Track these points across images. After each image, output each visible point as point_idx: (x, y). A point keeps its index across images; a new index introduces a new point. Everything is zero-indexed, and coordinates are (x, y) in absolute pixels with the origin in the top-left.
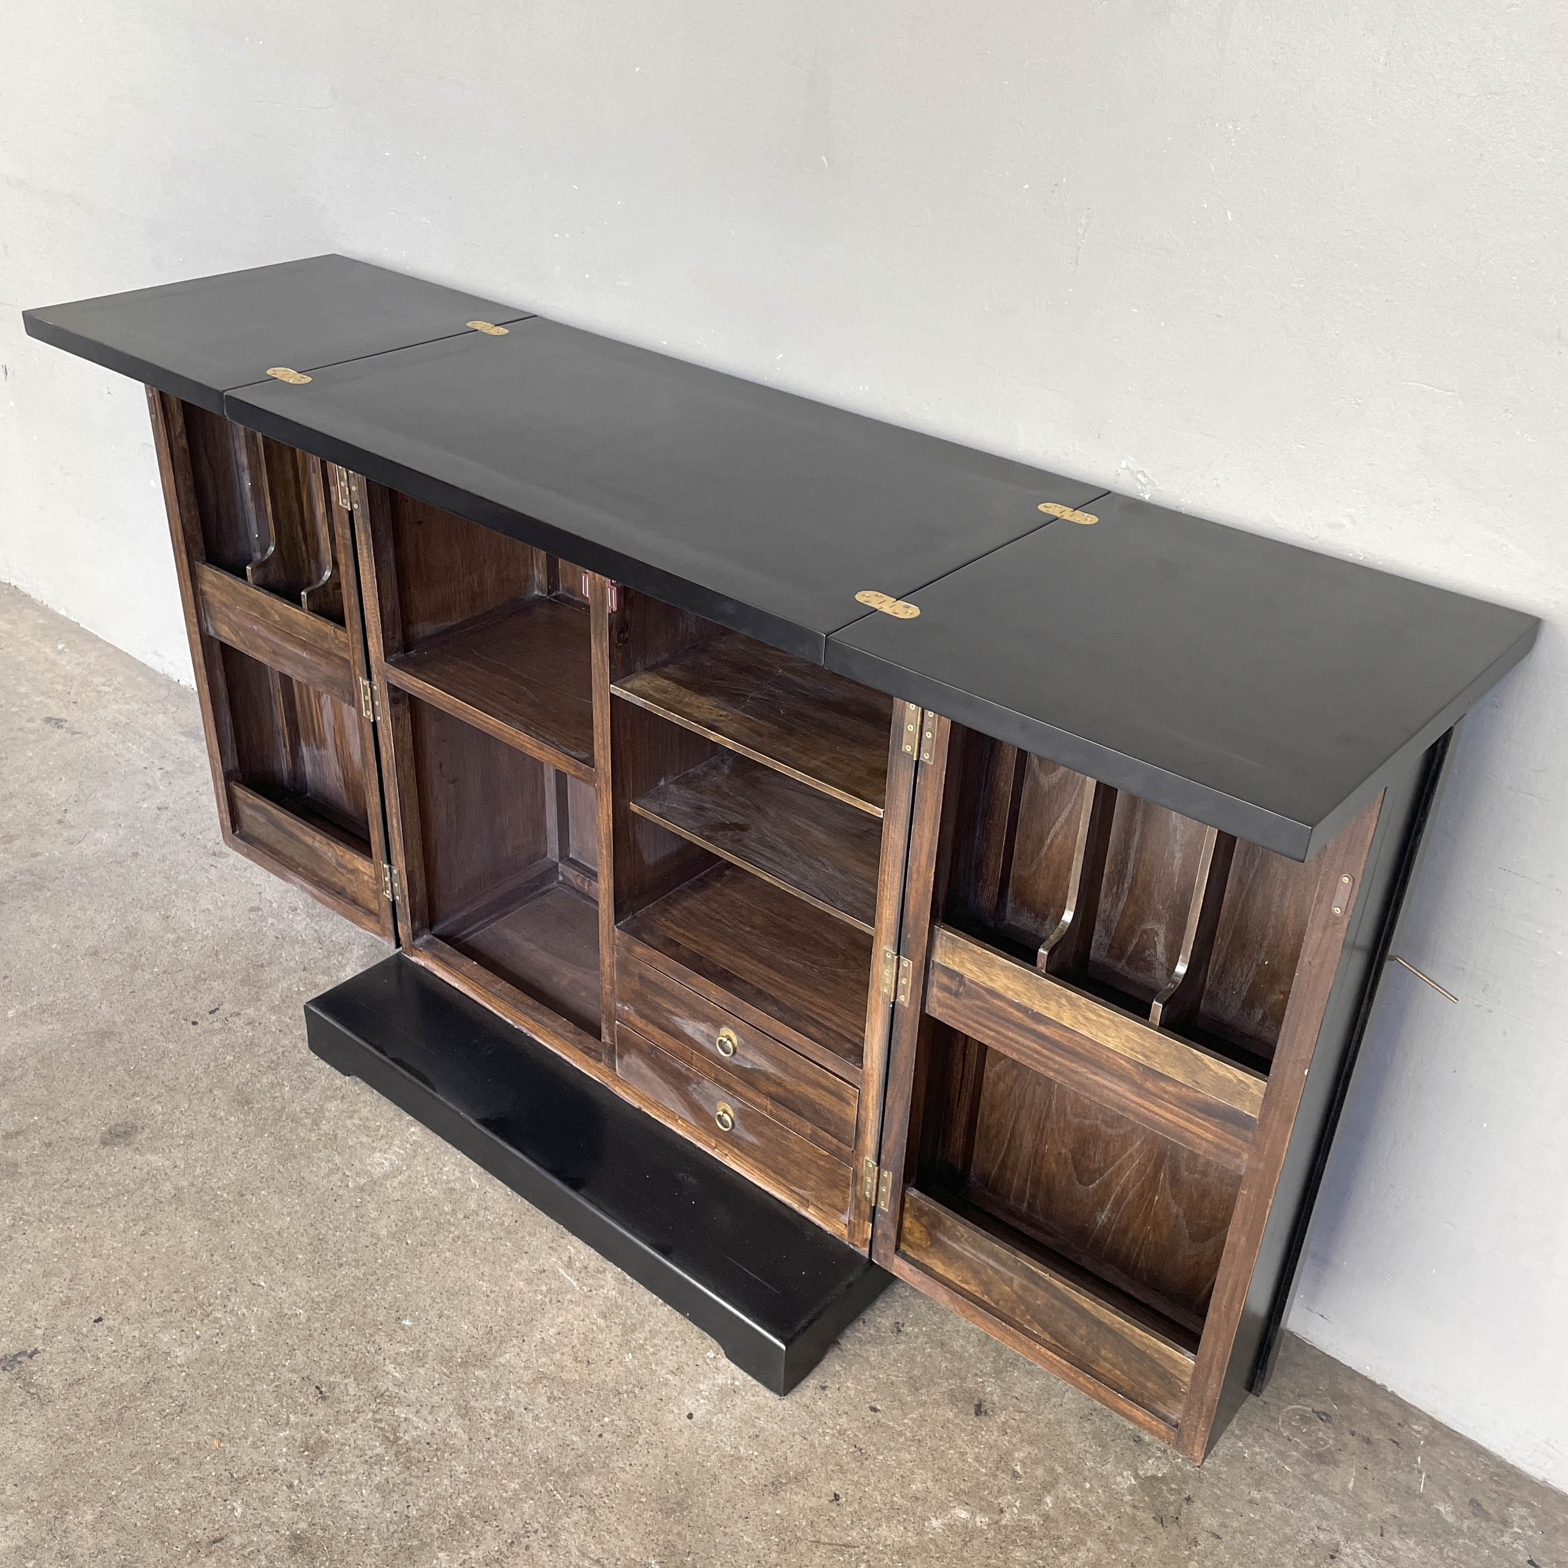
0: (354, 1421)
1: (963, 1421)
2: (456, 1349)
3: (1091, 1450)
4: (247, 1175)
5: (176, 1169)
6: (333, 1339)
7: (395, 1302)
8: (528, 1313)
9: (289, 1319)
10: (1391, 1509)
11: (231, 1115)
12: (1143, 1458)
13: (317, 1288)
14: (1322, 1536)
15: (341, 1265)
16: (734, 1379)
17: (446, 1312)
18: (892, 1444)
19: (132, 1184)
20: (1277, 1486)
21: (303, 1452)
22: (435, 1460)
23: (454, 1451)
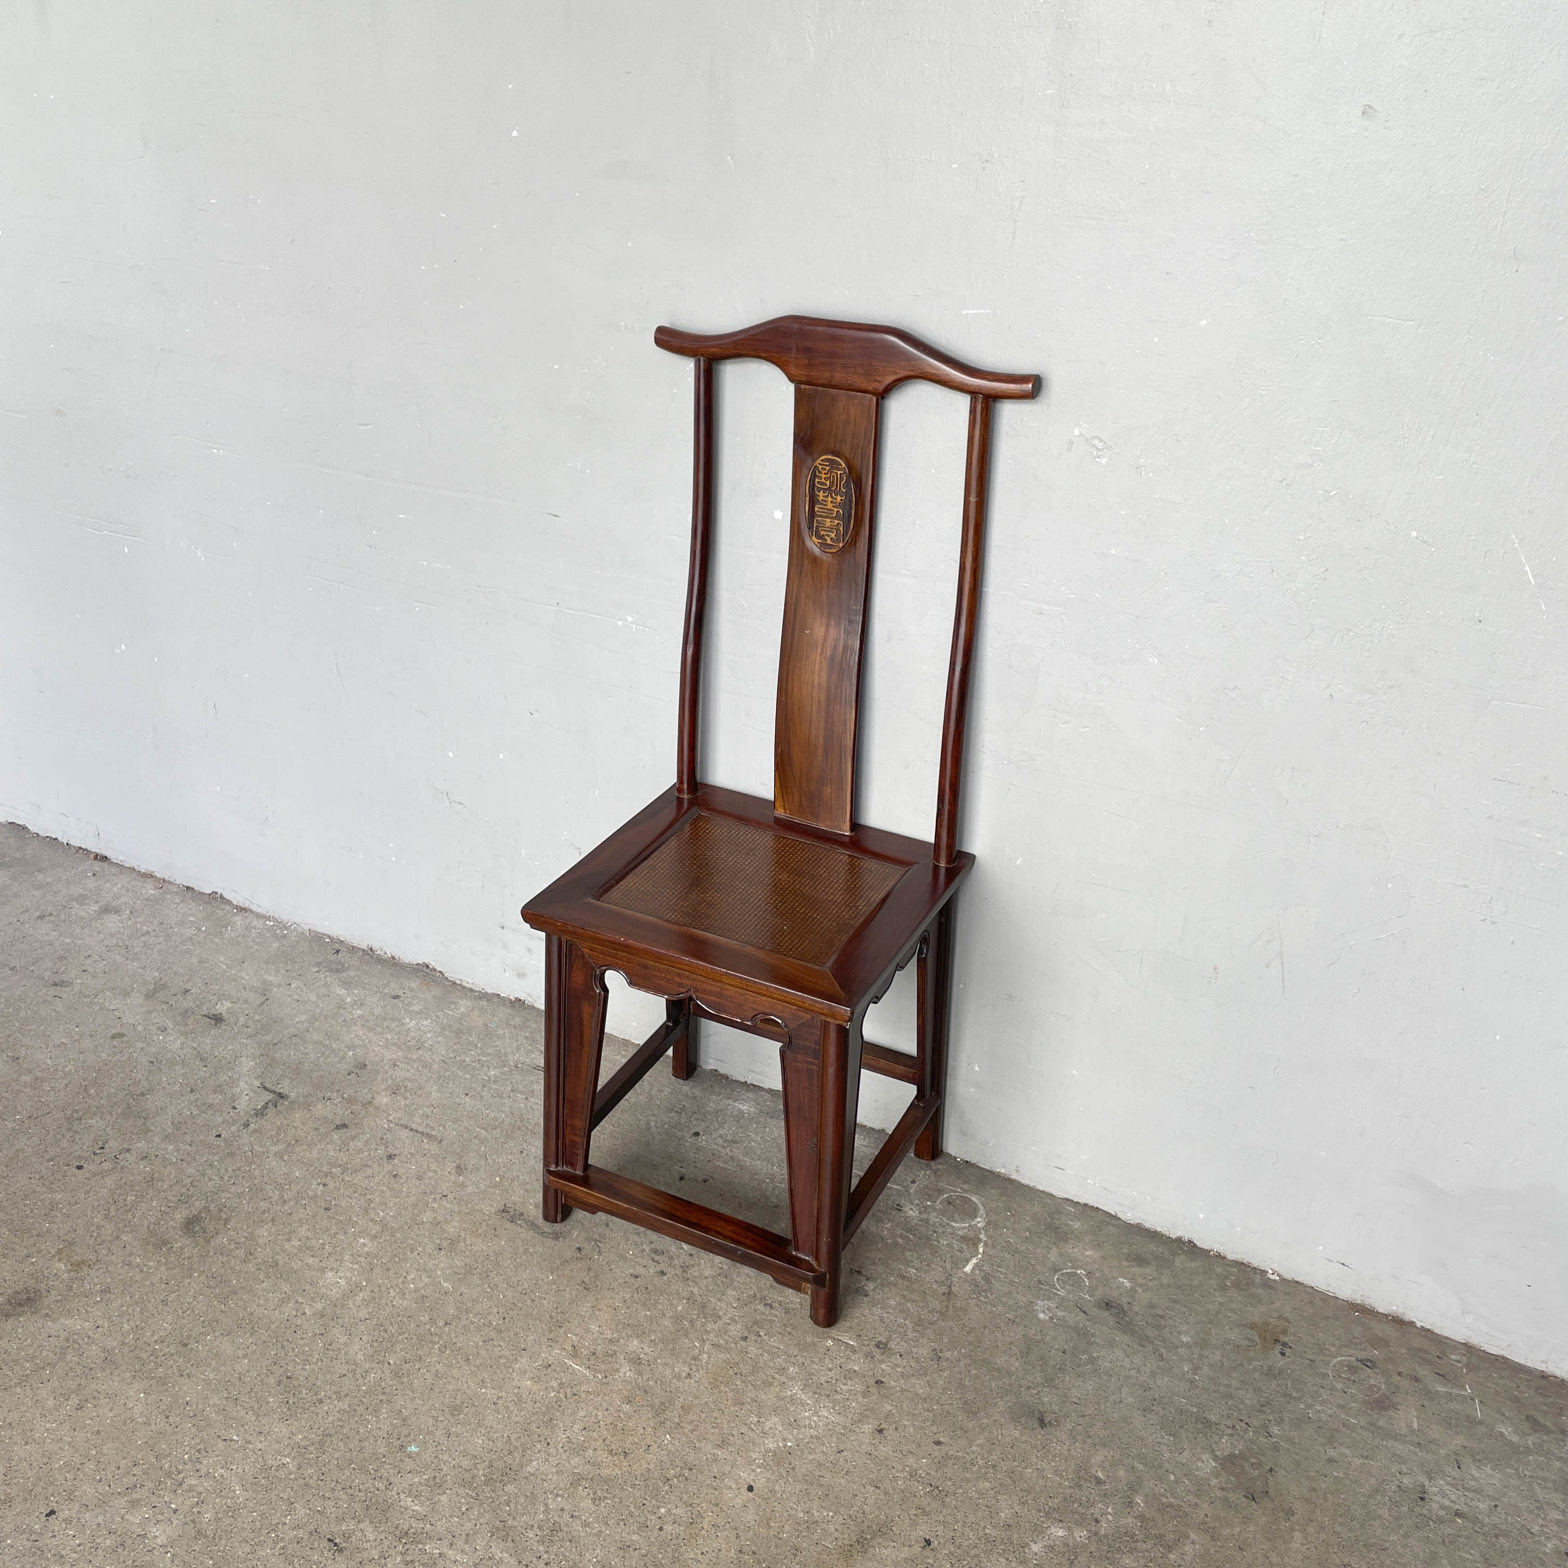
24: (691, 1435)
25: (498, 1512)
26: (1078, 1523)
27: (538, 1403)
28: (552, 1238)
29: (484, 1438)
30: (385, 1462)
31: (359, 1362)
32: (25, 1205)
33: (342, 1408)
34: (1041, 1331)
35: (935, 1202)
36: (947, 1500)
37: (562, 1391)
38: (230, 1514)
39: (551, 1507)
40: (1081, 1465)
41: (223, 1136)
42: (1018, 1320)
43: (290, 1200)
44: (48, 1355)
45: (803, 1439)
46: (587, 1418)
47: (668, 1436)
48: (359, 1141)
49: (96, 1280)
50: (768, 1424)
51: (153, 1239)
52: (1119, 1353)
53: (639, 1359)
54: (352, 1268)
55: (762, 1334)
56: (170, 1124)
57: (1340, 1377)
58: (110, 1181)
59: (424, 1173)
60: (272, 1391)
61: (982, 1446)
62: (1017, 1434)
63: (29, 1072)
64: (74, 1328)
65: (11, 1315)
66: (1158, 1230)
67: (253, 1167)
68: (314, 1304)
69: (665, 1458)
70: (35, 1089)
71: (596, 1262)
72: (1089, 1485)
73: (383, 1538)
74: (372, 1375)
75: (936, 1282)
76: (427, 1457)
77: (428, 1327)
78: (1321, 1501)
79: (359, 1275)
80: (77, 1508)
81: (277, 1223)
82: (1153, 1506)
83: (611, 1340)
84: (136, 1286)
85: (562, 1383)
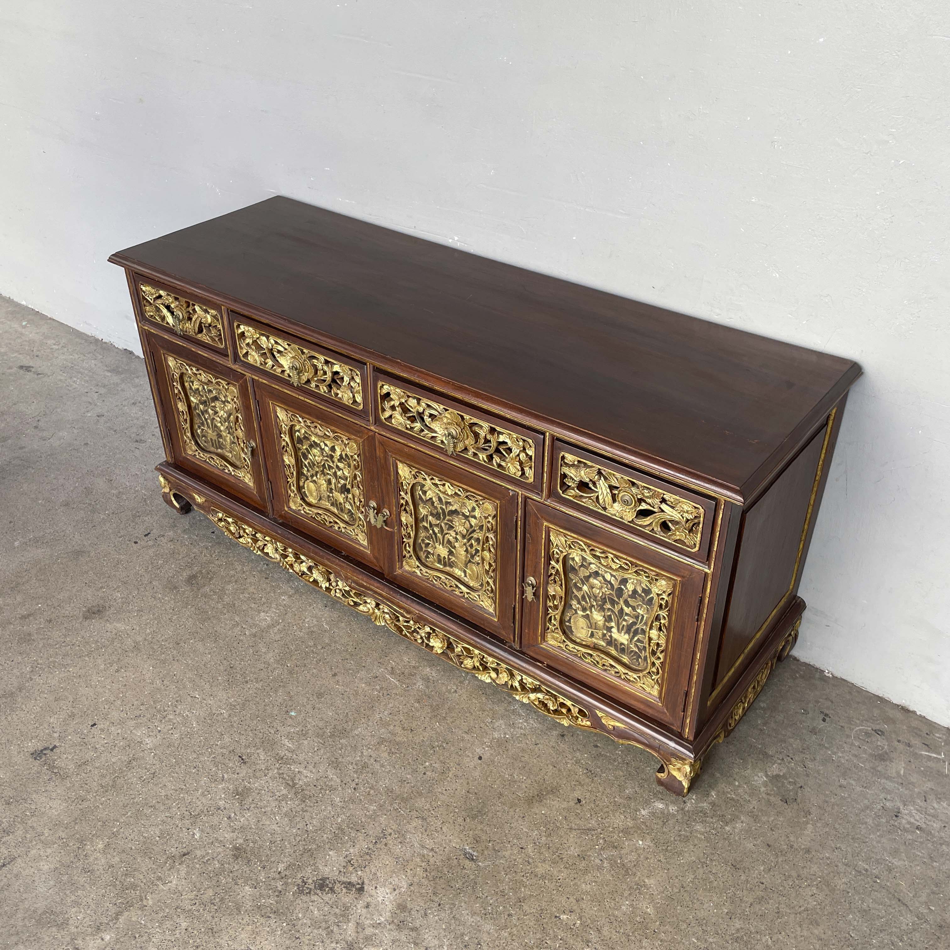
0: (266, 776)
2: (326, 728)
4: (180, 631)
5: (134, 631)
6: (247, 727)
7: (284, 702)
8: (370, 703)
9: (217, 716)
10: (929, 785)
11: (166, 596)
12: (770, 764)
13: (233, 696)
14: (888, 804)
15: (247, 682)
16: (505, 734)
17: (317, 706)
18: (611, 767)
20: (856, 776)
21: (235, 796)
22: (320, 795)
23: (332, 789)
24: (451, 724)
25: (335, 753)
26: (672, 802)
27: (367, 697)
29: (333, 712)
30: (277, 719)
31: (271, 663)
32: (104, 560)
33: (258, 687)
36: (595, 779)
37: (381, 691)
38: (189, 736)
39: (365, 754)
41: (215, 533)
43: (247, 571)
44: (105, 642)
45: (516, 734)
46: (393, 708)
47: (437, 723)
49: (136, 604)
50: (497, 724)
51: (169, 586)
53: (429, 679)
54: (275, 612)
56: (187, 523)
57: (859, 738)
58: (151, 552)
60: (221, 673)
61: (622, 751)
63: (116, 488)
64: (121, 629)
65: (88, 618)
67: (229, 551)
68: (251, 629)
69: (434, 736)
70: (118, 498)
73: (269, 759)
74: (277, 671)
76: (300, 718)
77: (312, 649)
78: (830, 809)
79: (279, 616)
80: (108, 723)
81: (238, 583)
82: (721, 798)
83: (414, 667)
84: (156, 610)
85: (382, 688)
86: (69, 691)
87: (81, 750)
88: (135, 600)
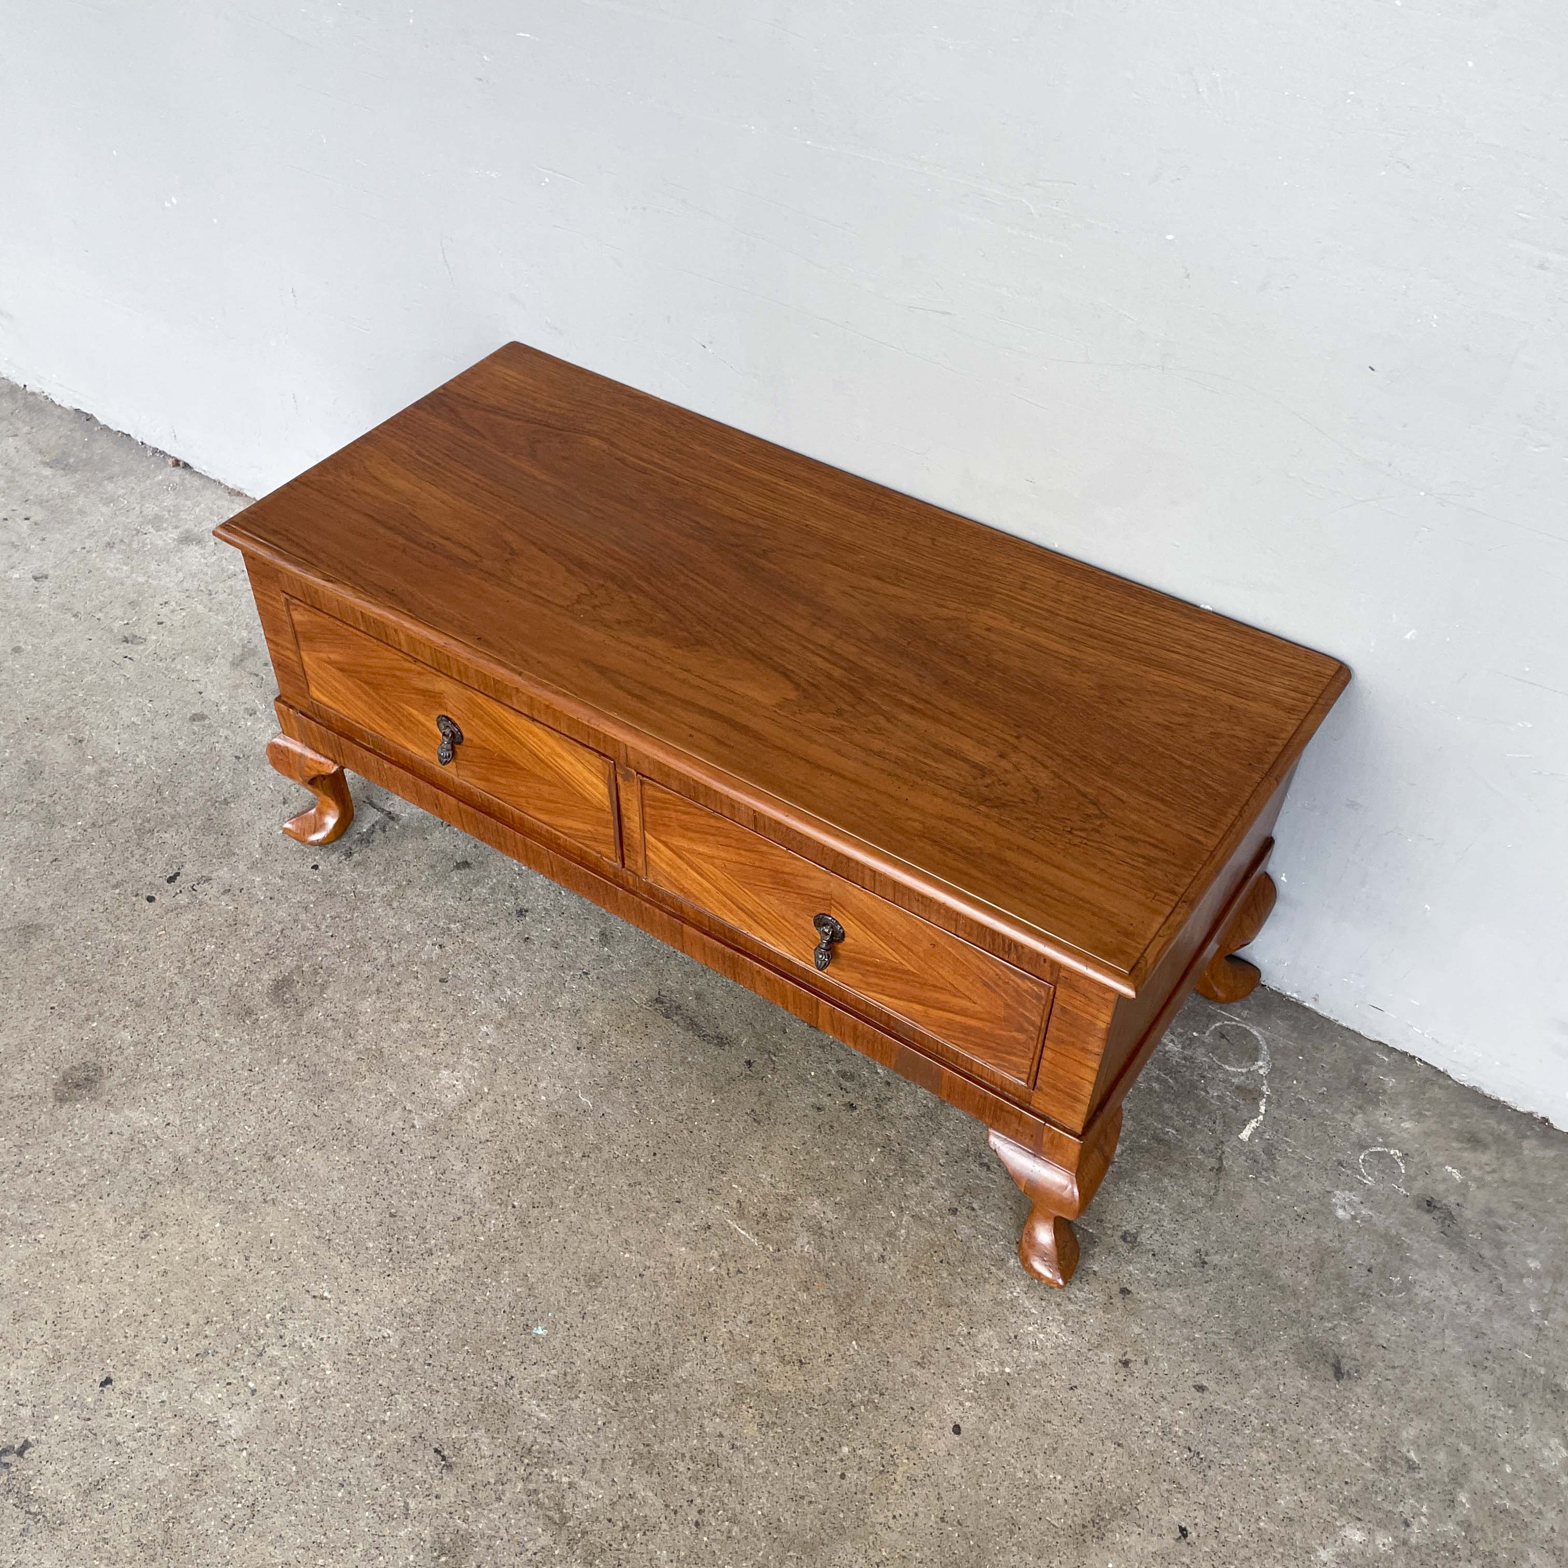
0: (499, 1499)
1: (1321, 1391)
2: (616, 1366)
3: (1500, 1414)
4: (269, 1125)
5: (170, 1128)
6: (443, 1371)
7: (517, 1302)
8: (702, 1296)
9: (375, 1346)
11: (230, 1035)
13: (404, 1293)
15: (430, 1252)
16: (1001, 1363)
18: (1238, 1439)
19: (113, 1160)
21: (439, 1557)
22: (625, 1545)
23: (649, 1528)
24: (882, 1344)
25: (642, 1430)
26: (1381, 1525)
27: (693, 1279)
28: (715, 1045)
29: (626, 1324)
30: (505, 1346)
31: (476, 1200)
32: (86, 948)
33: (456, 1264)
34: (1340, 1236)
35: (1204, 1033)
36: (1210, 1473)
37: (723, 1264)
38: (319, 1401)
39: (707, 1430)
40: (1387, 1439)
41: (320, 867)
42: (1308, 1217)
43: (399, 963)
44: (109, 1159)
45: (1026, 1364)
46: (753, 1308)
47: (854, 1343)
48: (483, 887)
49: (167, 1059)
50: (981, 1338)
51: (235, 1007)
52: (1442, 1278)
53: (821, 1228)
54: (473, 1067)
55: (975, 1206)
56: (257, 846)
58: (186, 920)
59: (561, 939)
60: (373, 1232)
61: (1258, 1398)
62: (1304, 1384)
63: (94, 761)
64: (140, 1124)
65: (67, 1100)
66: (1502, 1099)
67: (356, 915)
68: (424, 1114)
69: (851, 1375)
70: (100, 785)
71: (769, 1083)
72: (1399, 1470)
73: (501, 1454)
74: (493, 1222)
75: (1202, 1150)
76: (557, 1344)
77: (561, 1159)
79: (480, 1077)
80: (137, 1377)
81: (382, 996)
82: (1481, 1508)
83: (786, 1198)
84: (213, 1070)
85: (724, 1254)
86: (43, 1293)
87: (84, 1450)
88: (163, 1048)
